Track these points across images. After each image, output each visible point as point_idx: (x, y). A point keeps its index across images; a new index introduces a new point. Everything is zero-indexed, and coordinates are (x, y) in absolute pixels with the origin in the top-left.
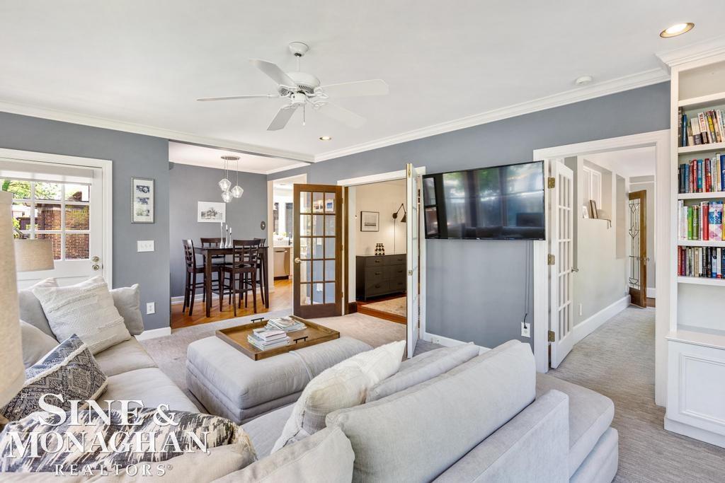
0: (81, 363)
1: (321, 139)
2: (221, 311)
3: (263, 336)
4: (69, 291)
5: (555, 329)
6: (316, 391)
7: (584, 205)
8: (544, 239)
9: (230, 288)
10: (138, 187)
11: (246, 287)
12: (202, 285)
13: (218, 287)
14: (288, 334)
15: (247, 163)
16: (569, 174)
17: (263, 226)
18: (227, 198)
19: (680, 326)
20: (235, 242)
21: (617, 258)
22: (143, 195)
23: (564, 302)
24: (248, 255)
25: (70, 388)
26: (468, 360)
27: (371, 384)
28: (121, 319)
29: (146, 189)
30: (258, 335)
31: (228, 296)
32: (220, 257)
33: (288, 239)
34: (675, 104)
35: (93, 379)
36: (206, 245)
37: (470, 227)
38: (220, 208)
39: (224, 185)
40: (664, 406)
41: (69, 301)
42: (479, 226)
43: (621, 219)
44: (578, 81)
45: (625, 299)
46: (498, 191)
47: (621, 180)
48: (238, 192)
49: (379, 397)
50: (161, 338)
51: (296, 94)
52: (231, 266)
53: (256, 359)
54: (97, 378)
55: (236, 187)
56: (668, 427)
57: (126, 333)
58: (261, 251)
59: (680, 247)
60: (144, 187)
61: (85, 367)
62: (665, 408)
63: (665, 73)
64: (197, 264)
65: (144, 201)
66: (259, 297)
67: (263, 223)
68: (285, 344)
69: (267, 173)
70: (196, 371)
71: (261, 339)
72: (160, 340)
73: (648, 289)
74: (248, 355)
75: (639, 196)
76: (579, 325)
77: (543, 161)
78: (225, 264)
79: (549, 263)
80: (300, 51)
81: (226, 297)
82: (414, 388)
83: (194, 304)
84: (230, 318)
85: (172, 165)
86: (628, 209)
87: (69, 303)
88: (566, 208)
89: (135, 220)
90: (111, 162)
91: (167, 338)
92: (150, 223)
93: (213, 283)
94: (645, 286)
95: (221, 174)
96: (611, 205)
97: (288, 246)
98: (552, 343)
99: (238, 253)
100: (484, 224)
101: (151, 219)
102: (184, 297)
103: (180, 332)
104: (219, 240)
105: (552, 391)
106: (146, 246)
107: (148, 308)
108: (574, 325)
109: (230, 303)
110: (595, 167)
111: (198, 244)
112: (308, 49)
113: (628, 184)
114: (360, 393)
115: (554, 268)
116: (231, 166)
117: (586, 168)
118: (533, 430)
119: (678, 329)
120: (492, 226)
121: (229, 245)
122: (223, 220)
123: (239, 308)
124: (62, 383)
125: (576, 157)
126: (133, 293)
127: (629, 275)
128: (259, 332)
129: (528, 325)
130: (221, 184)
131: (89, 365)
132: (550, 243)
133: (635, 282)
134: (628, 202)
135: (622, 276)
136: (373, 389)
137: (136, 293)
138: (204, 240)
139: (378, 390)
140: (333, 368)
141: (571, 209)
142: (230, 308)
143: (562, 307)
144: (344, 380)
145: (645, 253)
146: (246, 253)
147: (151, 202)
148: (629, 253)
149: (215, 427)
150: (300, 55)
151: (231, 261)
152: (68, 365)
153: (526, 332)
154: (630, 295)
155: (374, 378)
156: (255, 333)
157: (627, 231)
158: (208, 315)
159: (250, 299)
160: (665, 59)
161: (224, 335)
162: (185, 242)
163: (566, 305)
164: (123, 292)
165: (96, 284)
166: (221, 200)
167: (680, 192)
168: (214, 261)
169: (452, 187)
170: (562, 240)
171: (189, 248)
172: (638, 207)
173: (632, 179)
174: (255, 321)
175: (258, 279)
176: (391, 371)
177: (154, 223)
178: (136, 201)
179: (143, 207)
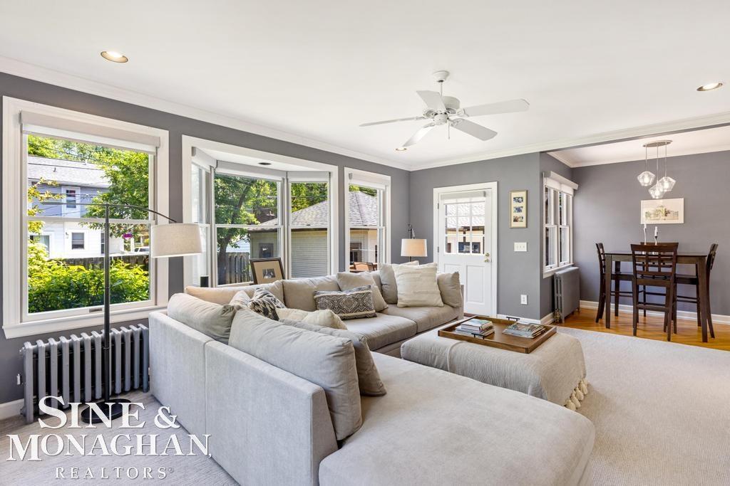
10: (514, 198)
18: (656, 194)
22: (518, 205)
39: (645, 179)
48: (666, 184)
53: (439, 335)
55: (662, 177)
60: (519, 198)
65: (519, 210)
89: (512, 226)
90: (497, 183)
92: (524, 228)
101: (524, 224)
106: (520, 247)
107: (522, 299)
122: (680, 220)
130: (639, 179)
147: (524, 210)
150: (442, 81)
177: (527, 227)
178: (513, 210)
179: (518, 215)
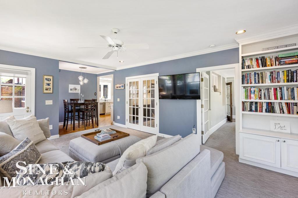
0: (32, 149)
1: (120, 62)
2: (79, 127)
3: (101, 136)
4: (21, 121)
5: (204, 130)
6: (130, 153)
7: (212, 87)
8: (200, 99)
9: (83, 118)
10: (46, 79)
11: (89, 118)
12: (71, 118)
13: (78, 118)
14: (110, 135)
15: (89, 70)
16: (207, 76)
17: (96, 94)
18: (81, 83)
19: (243, 128)
20: (85, 101)
21: (223, 105)
22: (48, 82)
23: (206, 121)
24: (90, 105)
25: (29, 158)
26: (178, 141)
27: (147, 150)
28: (42, 132)
29: (49, 80)
30: (98, 136)
31: (82, 121)
32: (78, 106)
33: (104, 99)
34: (241, 55)
35: (37, 154)
36: (72, 102)
37: (173, 95)
38: (78, 87)
39: (81, 78)
40: (238, 154)
41: (22, 125)
42: (177, 94)
43: (224, 92)
44: (211, 46)
45: (226, 119)
46: (183, 81)
47: (224, 79)
48: (86, 81)
49: (151, 154)
50: (55, 139)
51: (115, 47)
52: (84, 110)
53: (99, 145)
54: (38, 154)
55: (85, 79)
56: (240, 161)
57: (44, 137)
58: (95, 104)
59: (243, 102)
61: (33, 150)
62: (239, 155)
63: (237, 45)
64: (69, 109)
65: (49, 85)
66: (94, 122)
67: (95, 93)
68: (109, 139)
69: (97, 74)
70: (74, 151)
71: (100, 137)
72: (55, 140)
73: (233, 116)
74: (95, 143)
75: (229, 84)
76: (212, 128)
77: (200, 72)
78: (80, 109)
79: (202, 107)
80: (116, 32)
81: (81, 122)
82: (162, 150)
83: (68, 125)
84: (84, 130)
85: (60, 70)
86: (226, 88)
87: (21, 126)
88: (207, 88)
89: (45, 92)
90: (35, 69)
91: (58, 139)
92: (51, 93)
93: (76, 117)
94: (232, 115)
95: (79, 74)
96: (221, 87)
97: (105, 102)
98: (203, 135)
99: (86, 105)
100: (178, 93)
101: (51, 91)
102: (63, 122)
103: (63, 136)
104: (78, 100)
105: (205, 150)
106: (49, 102)
107: (50, 127)
108: (210, 129)
109: (82, 124)
110: (216, 74)
111: (69, 102)
112: (119, 31)
113: (226, 80)
114: (144, 153)
115: (203, 109)
116: (83, 71)
117: (213, 74)
118: (200, 162)
119: (242, 128)
120: (181, 94)
121: (83, 102)
122: (79, 92)
123: (86, 126)
124: (26, 156)
125: (210, 71)
126: (47, 121)
127: (227, 111)
128: (99, 135)
129: (195, 129)
130: (79, 78)
131: (35, 149)
132: (202, 100)
133: (228, 113)
134: (226, 86)
135: (224, 111)
136: (148, 151)
137: (48, 121)
138: (71, 100)
139: (151, 151)
140: (133, 145)
141: (208, 89)
142: (82, 126)
143: (206, 123)
144: (138, 149)
145: (232, 103)
146: (89, 105)
147: (51, 85)
148: (227, 104)
149: (98, 166)
150: (116, 33)
151: (84, 108)
152: (27, 150)
153: (194, 132)
154: (227, 118)
155: (148, 148)
156: (97, 135)
157: (226, 96)
158: (74, 129)
159: (91, 123)
160: (237, 41)
161: (85, 136)
162: (64, 101)
163: (207, 121)
164: (42, 121)
165: (32, 118)
166: (79, 84)
167: (242, 84)
168: (76, 108)
169: (166, 79)
170: (206, 99)
171: (66, 103)
172: (229, 88)
173: (227, 78)
174: (96, 131)
175: (94, 115)
176: (153, 145)
177: (53, 93)
178: (45, 84)
179: (48, 87)
